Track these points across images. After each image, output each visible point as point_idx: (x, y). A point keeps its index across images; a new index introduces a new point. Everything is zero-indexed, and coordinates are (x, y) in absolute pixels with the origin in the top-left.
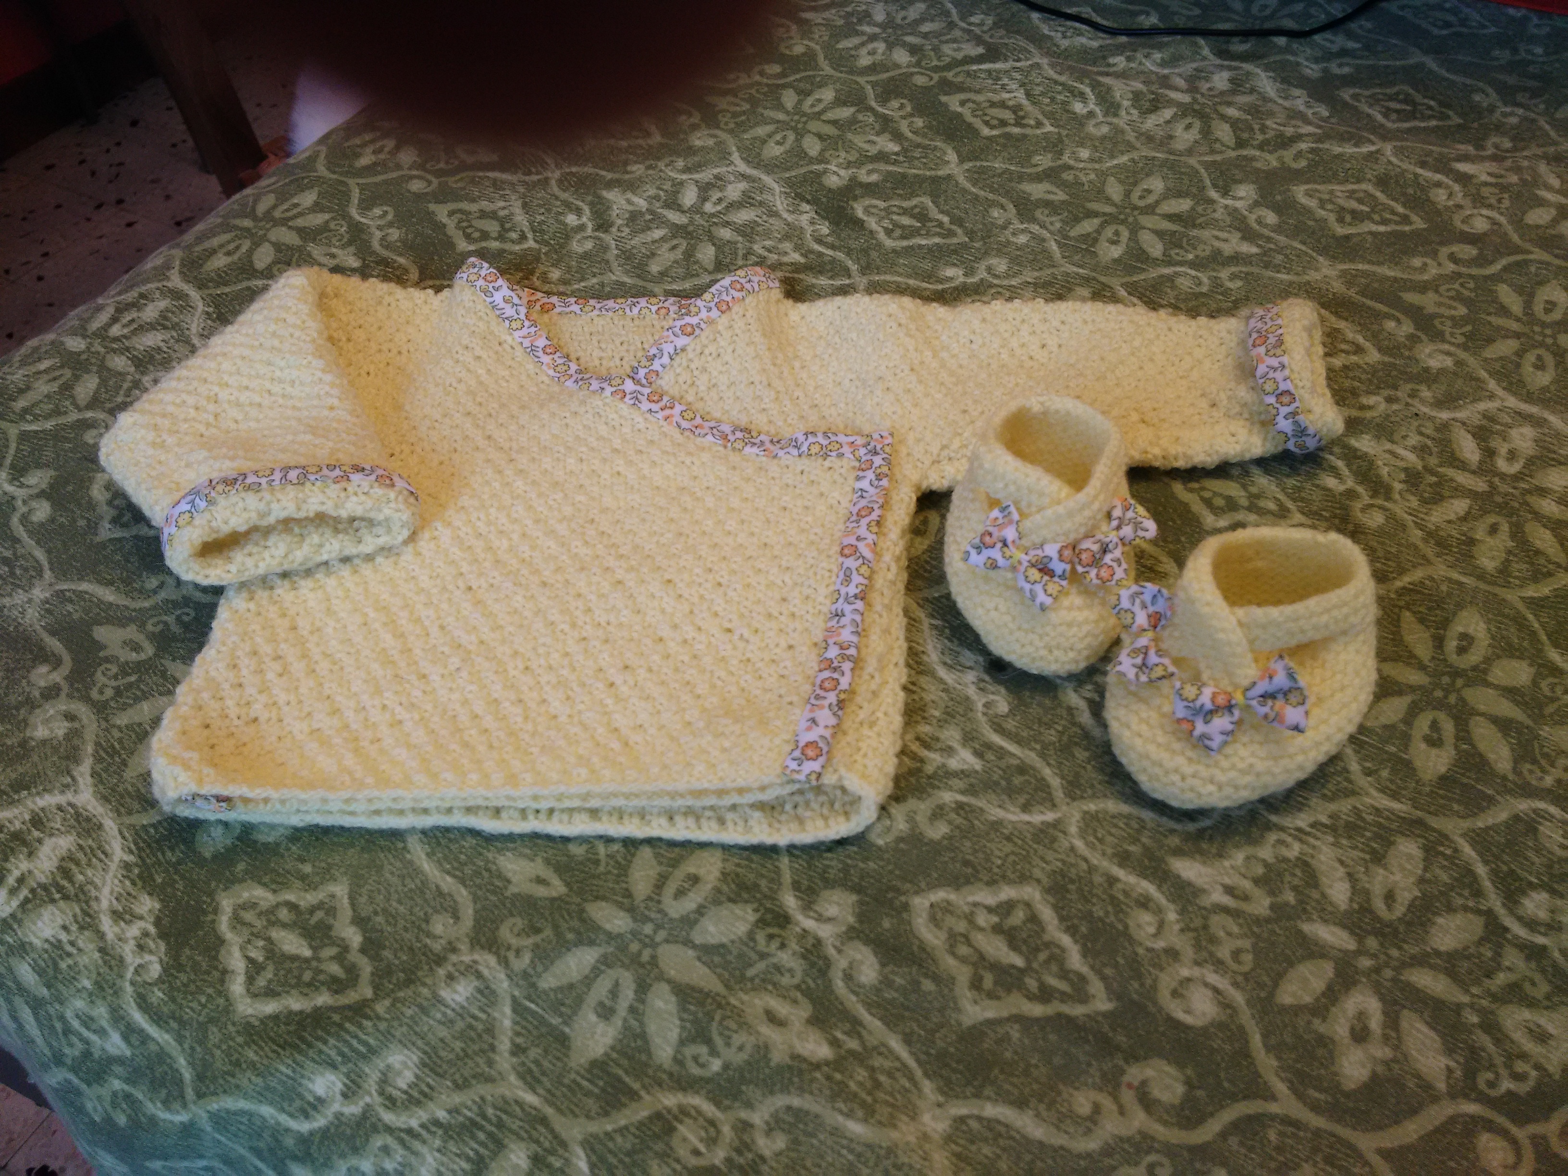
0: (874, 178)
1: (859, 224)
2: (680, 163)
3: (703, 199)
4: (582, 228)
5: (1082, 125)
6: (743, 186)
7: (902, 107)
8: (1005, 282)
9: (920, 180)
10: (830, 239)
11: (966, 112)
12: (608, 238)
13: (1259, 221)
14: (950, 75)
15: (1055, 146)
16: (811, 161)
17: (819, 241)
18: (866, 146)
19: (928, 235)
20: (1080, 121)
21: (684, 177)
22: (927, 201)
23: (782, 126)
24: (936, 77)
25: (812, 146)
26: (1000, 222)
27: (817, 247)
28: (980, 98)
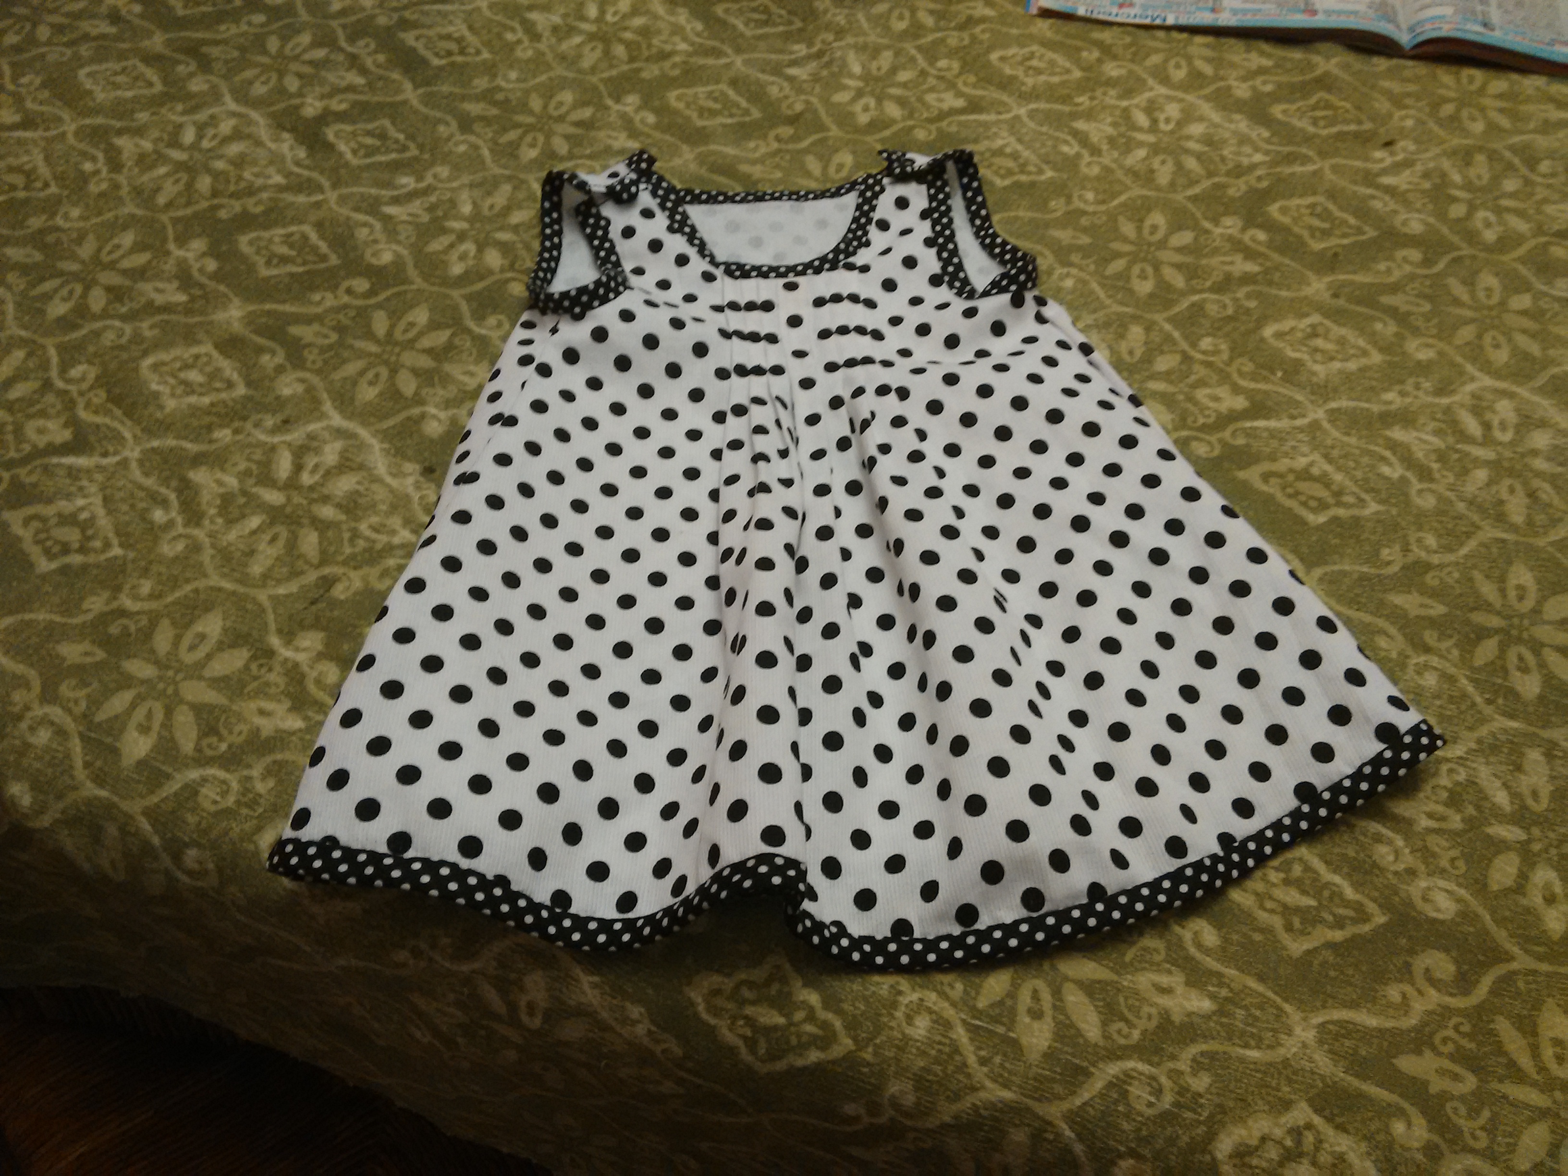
0: (343, 106)
1: (330, 147)
2: (180, 107)
3: (200, 137)
4: (97, 172)
5: (512, 50)
6: (232, 122)
7: (367, 45)
8: (448, 185)
9: (381, 106)
10: (307, 162)
11: (420, 46)
12: (122, 179)
13: (642, 121)
14: (407, 14)
15: (490, 69)
16: (291, 96)
17: (298, 164)
18: (337, 81)
19: (388, 151)
20: (511, 47)
21: (184, 119)
22: (386, 123)
23: (265, 68)
24: (395, 16)
25: (292, 84)
26: (445, 135)
27: (296, 170)
28: (431, 33)
